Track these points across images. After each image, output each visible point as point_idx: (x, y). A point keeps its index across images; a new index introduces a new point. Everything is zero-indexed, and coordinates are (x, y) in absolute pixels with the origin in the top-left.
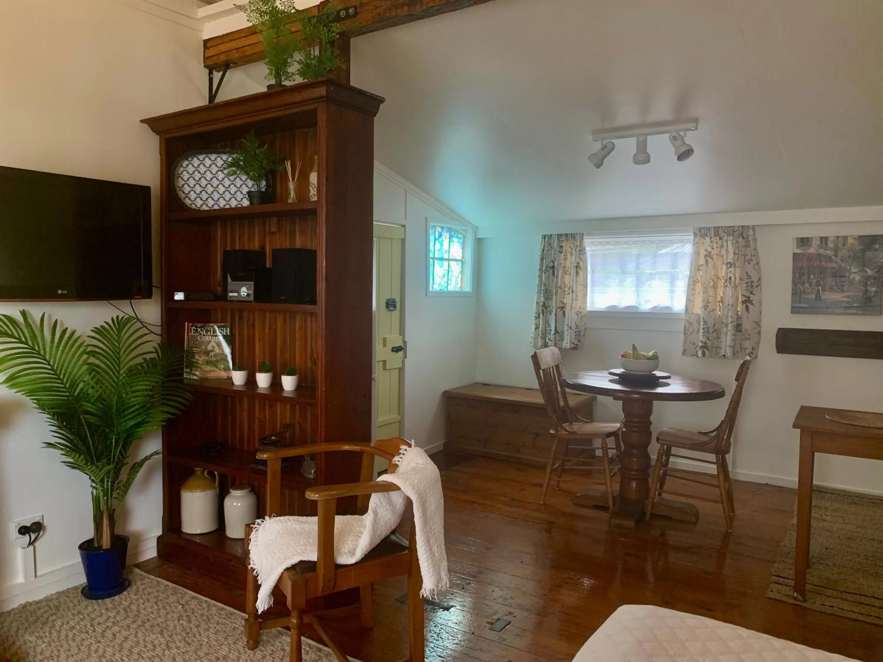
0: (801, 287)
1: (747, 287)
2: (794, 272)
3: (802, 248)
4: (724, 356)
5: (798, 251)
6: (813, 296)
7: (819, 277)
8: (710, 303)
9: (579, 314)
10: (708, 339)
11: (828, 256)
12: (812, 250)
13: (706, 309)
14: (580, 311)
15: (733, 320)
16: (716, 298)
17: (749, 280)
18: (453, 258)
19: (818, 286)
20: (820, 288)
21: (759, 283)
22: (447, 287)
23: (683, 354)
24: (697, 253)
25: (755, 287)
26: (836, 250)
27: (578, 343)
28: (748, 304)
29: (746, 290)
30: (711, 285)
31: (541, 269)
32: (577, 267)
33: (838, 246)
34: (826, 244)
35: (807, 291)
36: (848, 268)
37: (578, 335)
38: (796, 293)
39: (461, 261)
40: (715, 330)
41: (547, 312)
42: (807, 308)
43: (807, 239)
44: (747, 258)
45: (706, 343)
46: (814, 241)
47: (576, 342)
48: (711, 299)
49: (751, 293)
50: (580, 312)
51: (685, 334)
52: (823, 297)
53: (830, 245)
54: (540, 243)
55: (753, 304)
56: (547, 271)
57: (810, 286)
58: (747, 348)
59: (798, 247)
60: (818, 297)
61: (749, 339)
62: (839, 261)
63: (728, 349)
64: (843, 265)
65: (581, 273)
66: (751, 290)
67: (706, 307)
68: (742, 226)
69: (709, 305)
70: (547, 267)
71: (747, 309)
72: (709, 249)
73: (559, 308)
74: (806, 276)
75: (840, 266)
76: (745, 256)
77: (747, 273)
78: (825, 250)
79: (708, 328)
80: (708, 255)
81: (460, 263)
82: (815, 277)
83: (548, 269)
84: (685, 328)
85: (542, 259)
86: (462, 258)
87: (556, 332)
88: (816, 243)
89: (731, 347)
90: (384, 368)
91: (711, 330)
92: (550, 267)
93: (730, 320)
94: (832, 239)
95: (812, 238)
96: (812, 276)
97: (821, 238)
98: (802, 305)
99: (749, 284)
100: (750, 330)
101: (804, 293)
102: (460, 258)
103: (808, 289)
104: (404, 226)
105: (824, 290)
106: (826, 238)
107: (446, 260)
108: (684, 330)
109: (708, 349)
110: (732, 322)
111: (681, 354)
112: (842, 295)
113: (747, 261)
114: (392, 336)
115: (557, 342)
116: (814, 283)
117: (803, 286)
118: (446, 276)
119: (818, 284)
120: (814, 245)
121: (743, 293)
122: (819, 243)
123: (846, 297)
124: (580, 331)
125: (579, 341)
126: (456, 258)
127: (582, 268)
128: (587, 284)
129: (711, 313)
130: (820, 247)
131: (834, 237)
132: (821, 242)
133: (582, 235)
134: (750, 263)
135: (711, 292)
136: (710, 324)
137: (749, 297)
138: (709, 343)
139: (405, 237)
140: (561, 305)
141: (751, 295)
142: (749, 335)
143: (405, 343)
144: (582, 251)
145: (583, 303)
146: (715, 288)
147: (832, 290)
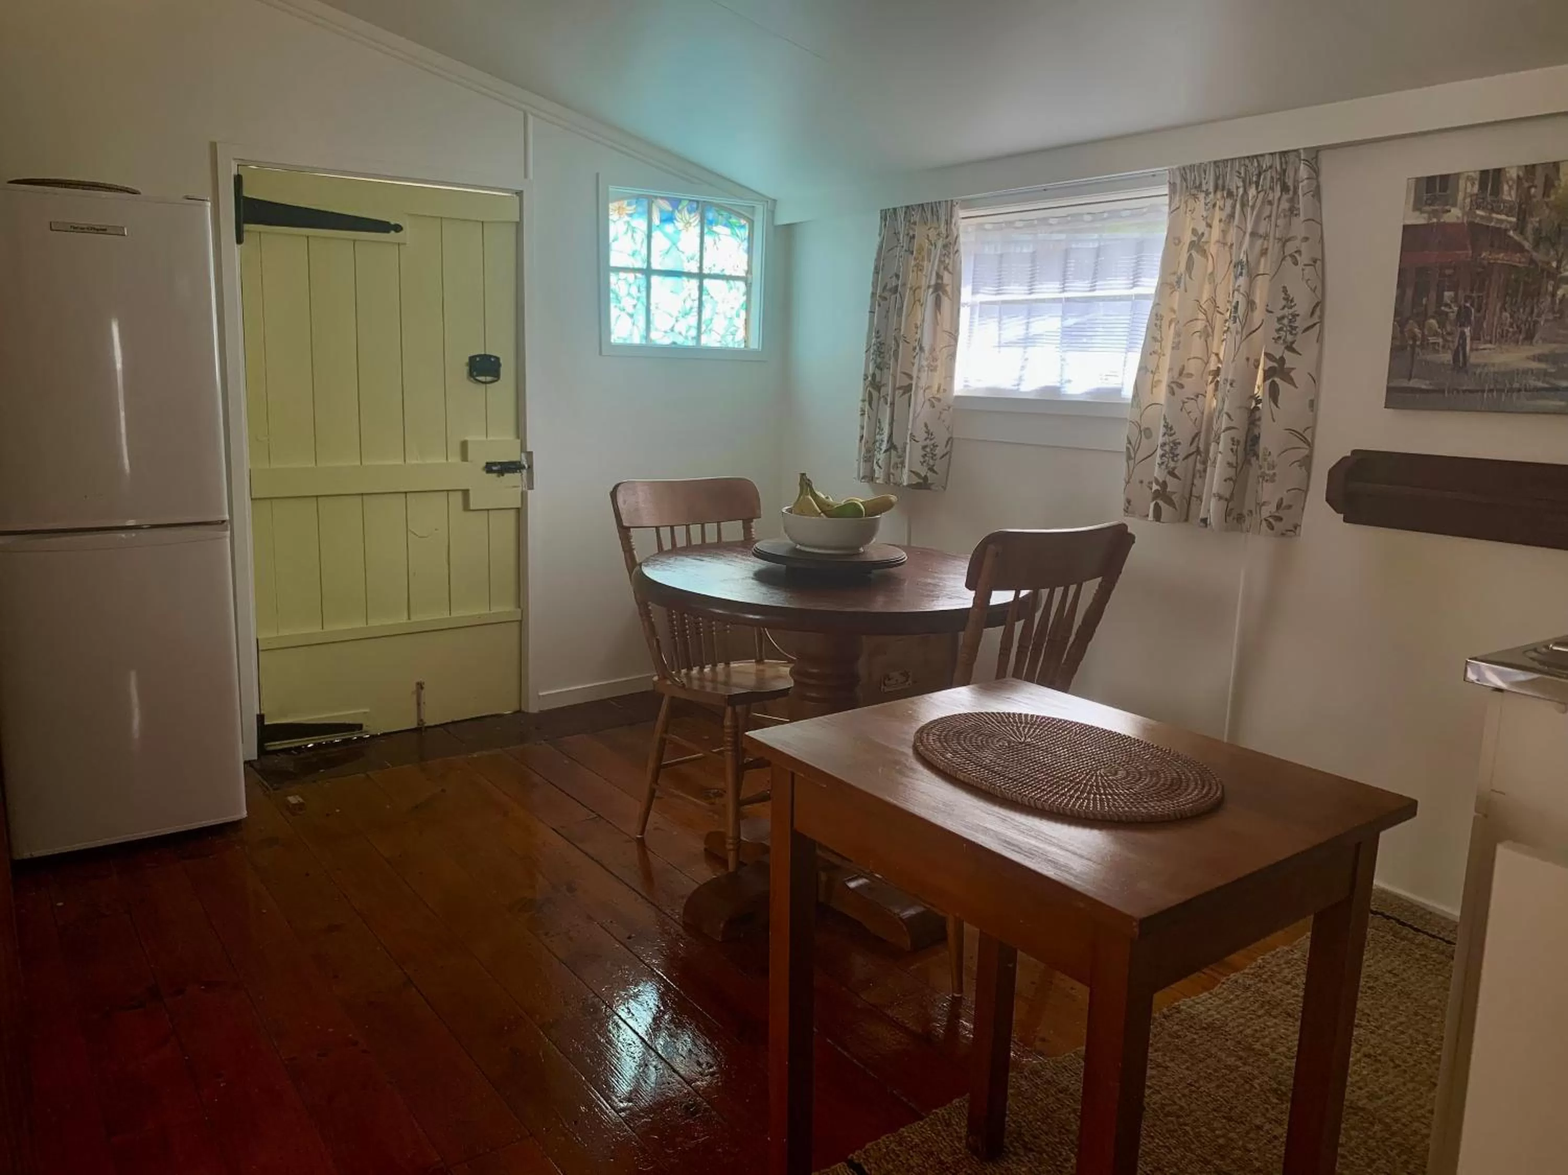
0: (1417, 330)
1: (1278, 330)
2: (1400, 285)
3: (1428, 208)
4: (1204, 521)
5: (1419, 219)
6: (1447, 357)
7: (1467, 298)
8: (1190, 375)
9: (936, 403)
10: (1172, 473)
11: (1497, 230)
12: (1455, 215)
13: (1173, 393)
14: (938, 396)
15: (1232, 424)
16: (1207, 363)
17: (1286, 311)
18: (716, 271)
19: (1462, 325)
20: (1467, 330)
21: (1316, 319)
22: (698, 337)
23: (1126, 511)
24: (1173, 240)
25: (1299, 330)
26: (1523, 211)
27: (929, 474)
28: (1277, 380)
29: (1277, 340)
30: (1200, 325)
31: (873, 294)
32: (939, 288)
33: (1529, 197)
34: (1497, 191)
35: (1432, 340)
36: (1554, 264)
37: (929, 452)
38: (1403, 348)
39: (744, 279)
40: (1198, 451)
41: (879, 399)
42: (1427, 391)
43: (1445, 178)
44: (1291, 248)
45: (1164, 485)
46: (1462, 183)
47: (923, 471)
48: (1193, 367)
49: (1290, 348)
50: (939, 400)
51: (1129, 458)
52: (1473, 358)
53: (1509, 194)
54: (878, 231)
55: (1291, 381)
56: (885, 299)
57: (1442, 325)
58: (1264, 504)
59: (1418, 206)
60: (1460, 363)
61: (1272, 479)
62: (1527, 245)
63: (1213, 502)
64: (1538, 256)
65: (946, 303)
66: (1290, 338)
67: (1175, 386)
68: (1284, 154)
69: (1184, 381)
70: (884, 288)
71: (1274, 392)
72: (1202, 228)
73: (899, 388)
74: (1433, 295)
75: (1532, 261)
76: (1284, 241)
77: (1285, 290)
78: (1493, 210)
79: (1176, 444)
80: (1198, 245)
81: (741, 285)
82: (1455, 300)
83: (886, 294)
84: (1130, 443)
85: (876, 272)
86: (747, 272)
87: (892, 447)
88: (1467, 189)
89: (1220, 497)
90: (466, 507)
91: (1182, 451)
92: (890, 290)
93: (1224, 422)
94: (1513, 173)
95: (1457, 176)
96: (1448, 295)
97: (1484, 173)
98: (1414, 383)
99: (1286, 321)
100: (1275, 453)
101: (1422, 346)
102: (743, 274)
103: (1436, 334)
104: (519, 194)
105: (1476, 338)
106: (1498, 172)
107: (689, 275)
108: (1128, 449)
109: (1170, 502)
110: (1228, 429)
111: (1122, 512)
112: (1528, 351)
113: (1292, 256)
114: (490, 438)
115: (892, 471)
116: (1452, 316)
117: (1422, 326)
118: (695, 312)
119: (1463, 318)
120: (1461, 196)
121: (1269, 351)
122: (1476, 189)
123: (1539, 358)
124: (935, 446)
125: (931, 469)
126: (727, 273)
127: (949, 289)
128: (957, 330)
129: (1190, 405)
130: (1477, 202)
131: (1519, 167)
132: (1483, 186)
133: (951, 206)
134: (1296, 263)
135: (1197, 343)
136: (1183, 434)
137: (1282, 360)
138: (1173, 485)
139: (521, 217)
140: (906, 382)
141: (1288, 355)
142: (1272, 466)
143: (530, 455)
144: (950, 246)
145: (945, 378)
146: (1208, 336)
147: (1503, 338)
